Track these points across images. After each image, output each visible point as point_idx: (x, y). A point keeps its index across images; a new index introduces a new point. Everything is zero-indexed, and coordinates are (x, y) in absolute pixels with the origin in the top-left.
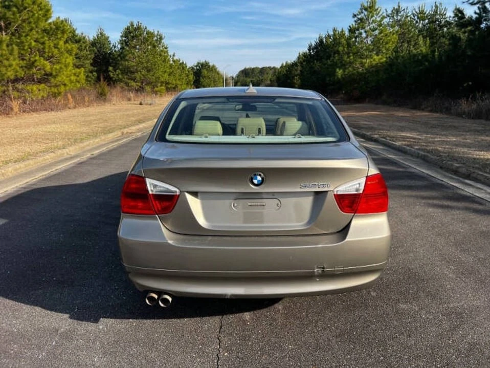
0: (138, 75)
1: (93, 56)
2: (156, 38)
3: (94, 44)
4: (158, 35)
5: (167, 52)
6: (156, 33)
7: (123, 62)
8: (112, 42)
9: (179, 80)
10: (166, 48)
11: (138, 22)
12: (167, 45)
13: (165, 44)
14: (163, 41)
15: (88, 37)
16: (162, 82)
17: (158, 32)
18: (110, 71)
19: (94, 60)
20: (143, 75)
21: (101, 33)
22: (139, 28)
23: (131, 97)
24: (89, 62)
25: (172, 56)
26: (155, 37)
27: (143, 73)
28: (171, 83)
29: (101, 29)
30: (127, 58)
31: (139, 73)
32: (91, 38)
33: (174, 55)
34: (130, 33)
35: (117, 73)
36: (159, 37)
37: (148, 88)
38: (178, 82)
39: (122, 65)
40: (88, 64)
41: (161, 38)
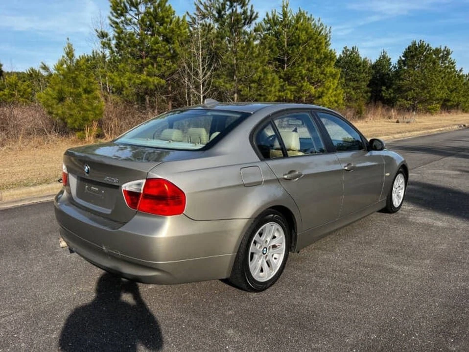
0: (410, 94)
1: (370, 78)
2: (442, 54)
3: (374, 67)
4: (444, 51)
5: (454, 67)
6: (443, 49)
7: (397, 82)
8: (392, 63)
9: (463, 96)
10: (452, 64)
11: (421, 41)
12: (454, 60)
13: (453, 59)
14: (450, 56)
15: (371, 61)
16: (437, 100)
17: (446, 47)
18: (382, 91)
19: (370, 81)
20: (416, 93)
21: (384, 57)
22: (421, 46)
23: (392, 115)
24: (365, 83)
25: (459, 71)
26: (440, 53)
27: (416, 91)
28: (452, 101)
29: (384, 52)
30: (402, 77)
31: (412, 91)
32: (373, 62)
33: (461, 71)
34: (410, 52)
35: (389, 92)
36: (445, 53)
37: (420, 106)
38: (462, 99)
39: (396, 84)
40: (364, 85)
41: (448, 53)
